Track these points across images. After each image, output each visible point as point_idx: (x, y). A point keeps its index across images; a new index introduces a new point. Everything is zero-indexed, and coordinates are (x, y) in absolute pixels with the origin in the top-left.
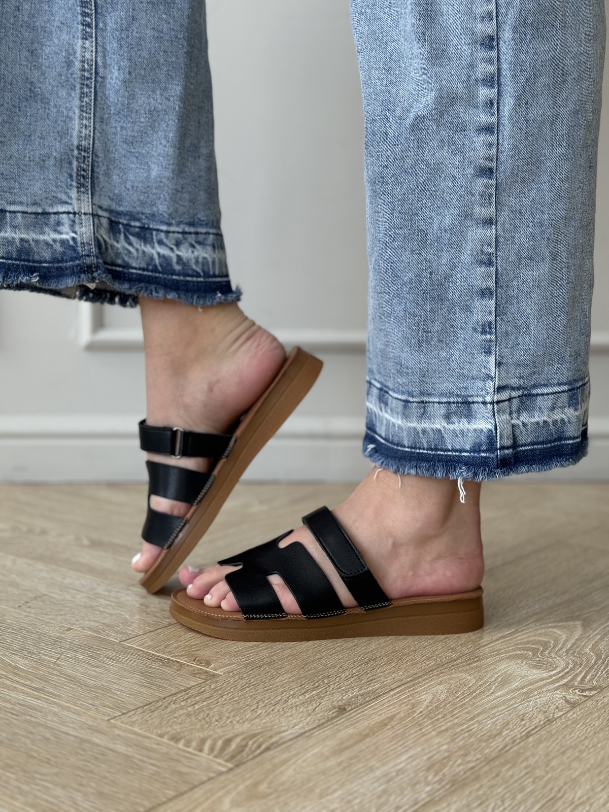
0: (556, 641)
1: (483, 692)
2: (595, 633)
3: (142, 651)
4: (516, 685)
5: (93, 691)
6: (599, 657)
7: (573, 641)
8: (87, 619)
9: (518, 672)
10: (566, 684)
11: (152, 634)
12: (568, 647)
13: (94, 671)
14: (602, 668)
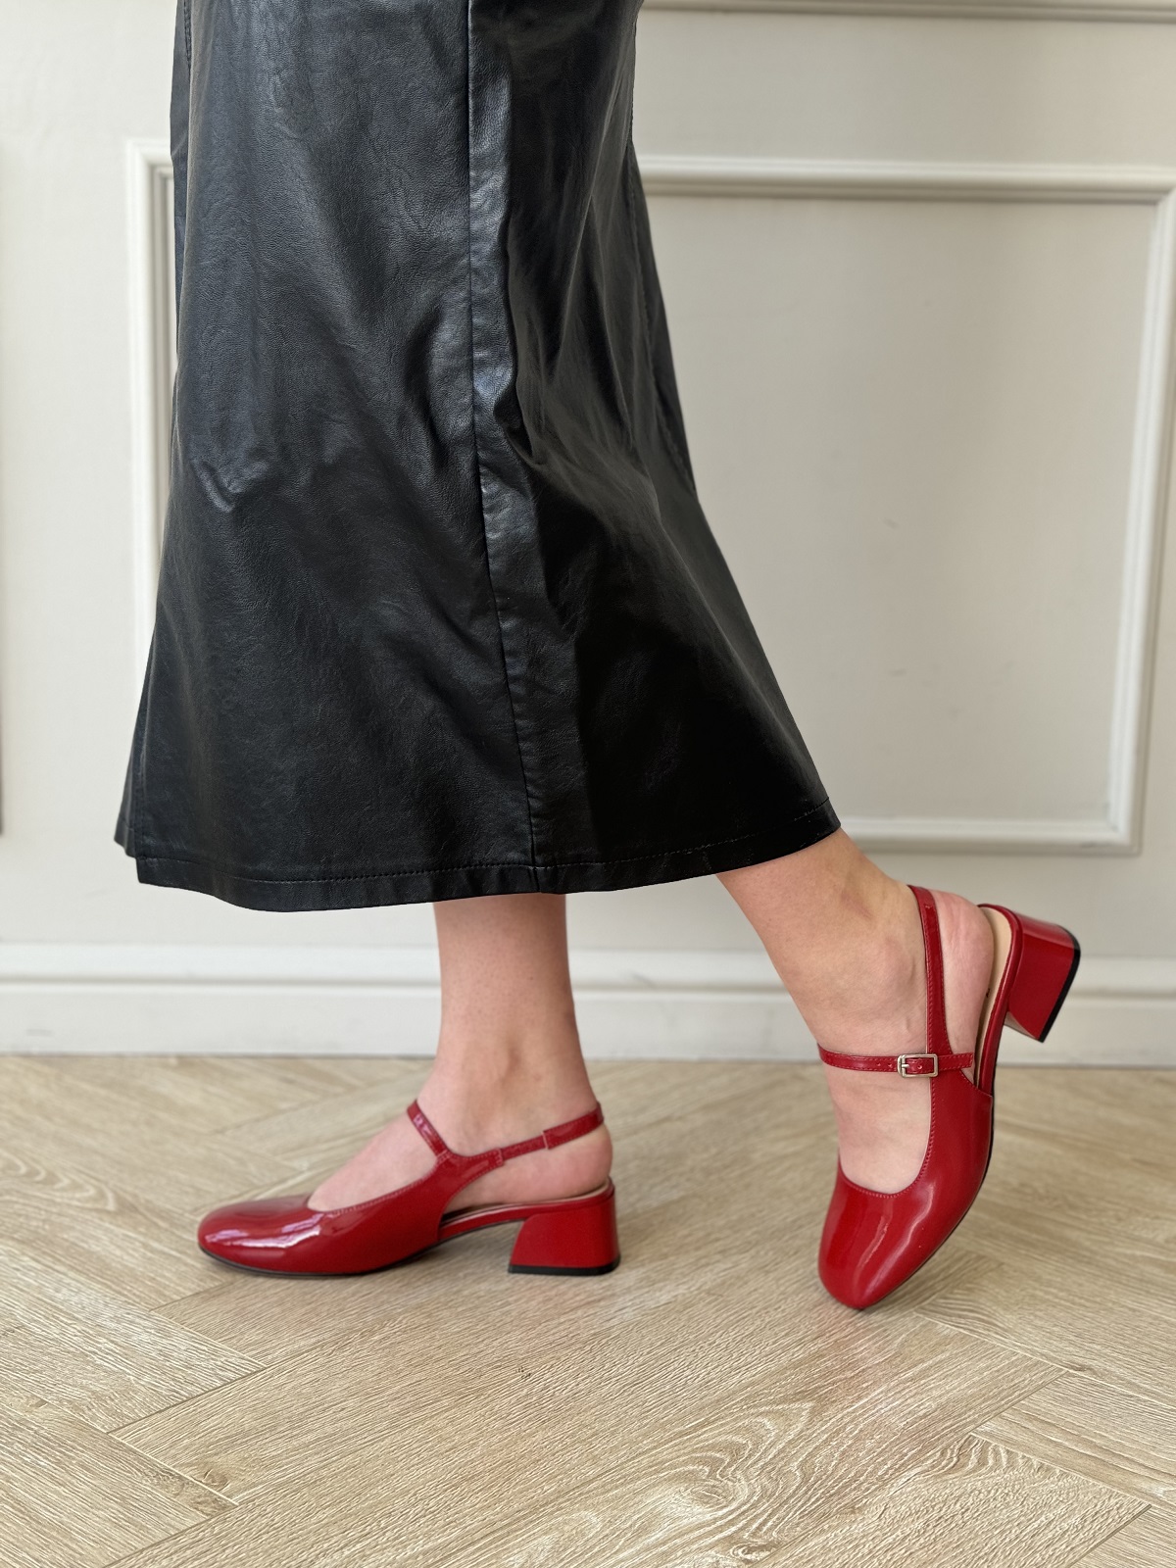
0: (756, 1445)
1: (604, 1550)
2: (823, 1428)
3: (135, 1452)
4: (658, 1536)
5: (44, 1533)
6: (805, 1480)
7: (781, 1446)
8: (70, 1381)
9: (672, 1509)
10: (729, 1536)
11: (159, 1415)
12: (770, 1457)
13: (56, 1492)
14: (799, 1504)
